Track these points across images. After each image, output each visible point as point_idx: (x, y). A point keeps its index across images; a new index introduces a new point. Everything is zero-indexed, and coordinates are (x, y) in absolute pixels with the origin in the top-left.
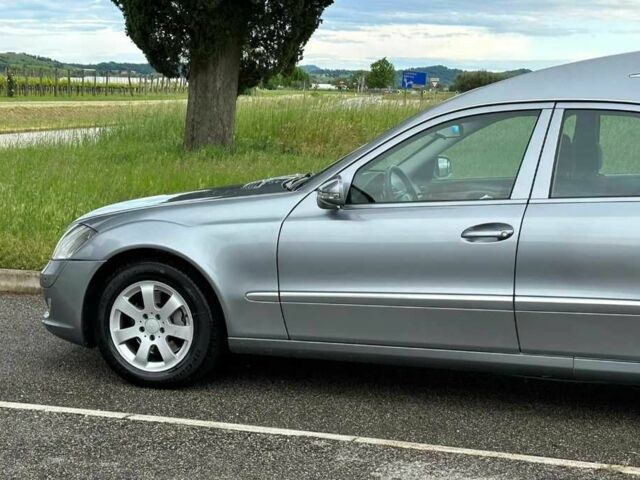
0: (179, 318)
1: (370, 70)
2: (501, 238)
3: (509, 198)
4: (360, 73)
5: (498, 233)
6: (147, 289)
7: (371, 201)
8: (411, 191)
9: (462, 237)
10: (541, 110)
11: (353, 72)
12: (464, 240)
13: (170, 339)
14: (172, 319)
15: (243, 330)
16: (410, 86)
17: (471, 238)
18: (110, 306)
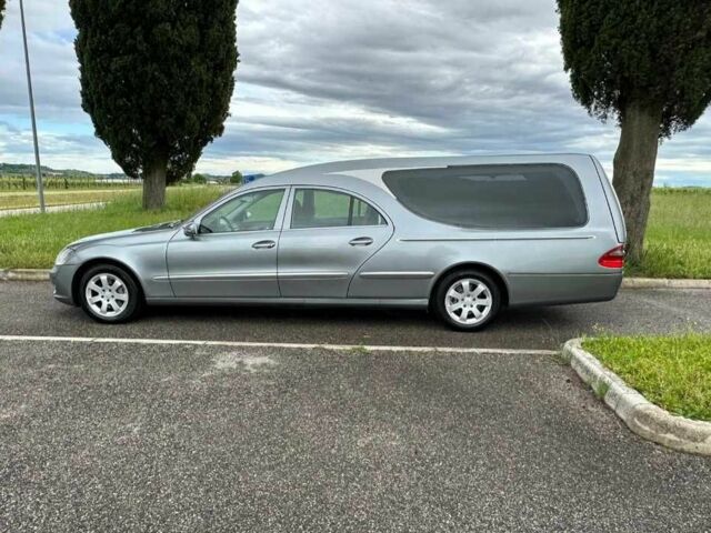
0: (120, 290)
1: (231, 175)
2: (270, 247)
3: (273, 229)
4: (228, 177)
5: (268, 245)
6: (104, 277)
7: (211, 232)
8: (230, 227)
9: (253, 247)
10: (285, 189)
11: (225, 176)
12: (253, 249)
13: (117, 301)
14: (117, 291)
15: (153, 295)
18: (85, 286)
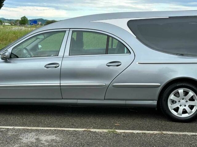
1: (20, 19)
2: (56, 67)
3: (58, 56)
4: (18, 20)
5: (55, 66)
7: (18, 57)
8: (30, 54)
9: (45, 67)
10: (66, 31)
11: (16, 20)
12: (45, 68)
16: (32, 24)
17: (47, 67)
